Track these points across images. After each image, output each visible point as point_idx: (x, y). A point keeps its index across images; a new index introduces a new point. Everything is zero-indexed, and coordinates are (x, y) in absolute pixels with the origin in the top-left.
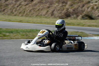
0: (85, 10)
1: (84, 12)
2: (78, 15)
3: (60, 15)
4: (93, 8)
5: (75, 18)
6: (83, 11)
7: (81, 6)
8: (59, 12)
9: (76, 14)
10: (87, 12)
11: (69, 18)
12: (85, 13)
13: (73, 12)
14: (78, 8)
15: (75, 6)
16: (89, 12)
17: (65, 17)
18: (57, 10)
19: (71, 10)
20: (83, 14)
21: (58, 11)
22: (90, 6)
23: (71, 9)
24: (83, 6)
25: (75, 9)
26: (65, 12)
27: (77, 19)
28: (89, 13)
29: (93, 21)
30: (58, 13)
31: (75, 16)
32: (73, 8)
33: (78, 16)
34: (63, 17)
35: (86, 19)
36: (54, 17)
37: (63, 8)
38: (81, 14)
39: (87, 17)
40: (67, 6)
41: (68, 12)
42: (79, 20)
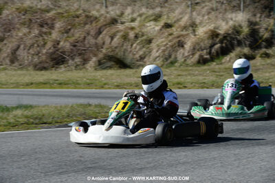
0: (104, 43)
1: (102, 48)
2: (86, 57)
3: (36, 60)
4: (125, 37)
5: (78, 67)
6: (98, 47)
7: (93, 32)
8: (31, 51)
9: (80, 54)
10: (110, 50)
11: (62, 66)
12: (104, 51)
13: (71, 49)
14: (85, 38)
15: (78, 34)
16: (116, 48)
17: (52, 63)
18: (25, 46)
19: (65, 45)
20: (101, 56)
21: (29, 50)
22: (118, 32)
23: (66, 40)
24: (99, 32)
25: (77, 42)
26: (51, 51)
27: (85, 68)
28: (117, 50)
29: (128, 71)
30: (29, 53)
31: (78, 60)
32: (71, 40)
33: (85, 61)
34: (46, 65)
35: (110, 67)
36: (20, 65)
37: (44, 39)
38: (95, 55)
39: (113, 63)
40: (55, 35)
41: (57, 50)
42: (90, 71)
